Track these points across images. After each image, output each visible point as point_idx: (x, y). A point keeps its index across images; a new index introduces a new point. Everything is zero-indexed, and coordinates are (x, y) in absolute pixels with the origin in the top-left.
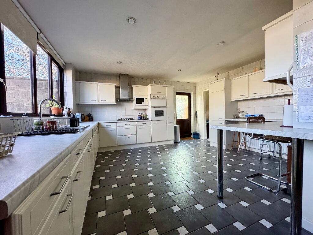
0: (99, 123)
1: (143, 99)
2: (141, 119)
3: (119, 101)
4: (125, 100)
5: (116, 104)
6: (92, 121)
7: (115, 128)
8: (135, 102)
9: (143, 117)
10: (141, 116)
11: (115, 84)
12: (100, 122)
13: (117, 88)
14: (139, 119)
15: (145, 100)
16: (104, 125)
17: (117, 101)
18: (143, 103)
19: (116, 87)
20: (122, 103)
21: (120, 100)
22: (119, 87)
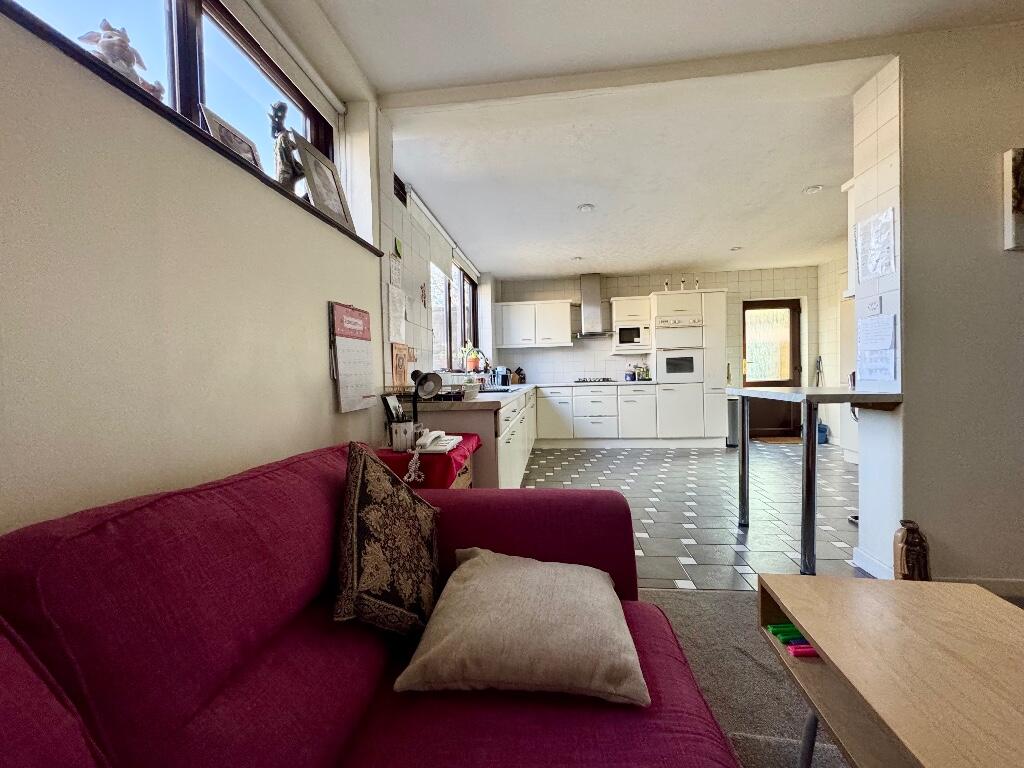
0: (536, 388)
1: (638, 329)
2: (633, 379)
3: (580, 338)
4: (592, 335)
5: (572, 344)
6: (524, 383)
7: (568, 399)
8: (616, 337)
9: (639, 375)
10: (634, 374)
11: (571, 301)
12: (538, 385)
13: (576, 308)
14: (628, 378)
15: (642, 331)
16: (547, 391)
17: (574, 337)
18: (636, 340)
19: (572, 305)
20: (586, 342)
21: (581, 335)
22: (580, 306)
